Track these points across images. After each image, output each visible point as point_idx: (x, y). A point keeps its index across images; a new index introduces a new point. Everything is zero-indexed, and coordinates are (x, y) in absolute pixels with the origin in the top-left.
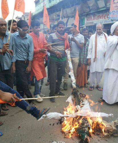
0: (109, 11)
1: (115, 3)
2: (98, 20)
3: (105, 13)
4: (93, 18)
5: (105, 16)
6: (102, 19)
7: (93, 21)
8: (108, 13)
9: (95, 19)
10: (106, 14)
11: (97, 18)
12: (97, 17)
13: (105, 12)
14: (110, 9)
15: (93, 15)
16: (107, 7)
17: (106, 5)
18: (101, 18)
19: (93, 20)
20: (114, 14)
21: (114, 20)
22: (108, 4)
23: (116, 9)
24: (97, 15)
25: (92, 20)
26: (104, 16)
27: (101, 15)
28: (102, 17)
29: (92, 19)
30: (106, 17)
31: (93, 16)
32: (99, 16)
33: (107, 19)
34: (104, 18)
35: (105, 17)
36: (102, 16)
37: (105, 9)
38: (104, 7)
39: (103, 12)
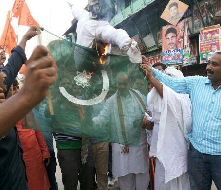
0: (162, 51)
1: (168, 38)
5: (158, 59)
8: (161, 54)
13: (156, 54)
14: (163, 48)
16: (160, 45)
17: (157, 42)
20: (169, 55)
22: (160, 41)
23: (171, 47)
27: (151, 58)
28: (153, 61)
36: (154, 59)
37: (156, 48)
38: (155, 46)
39: (154, 53)
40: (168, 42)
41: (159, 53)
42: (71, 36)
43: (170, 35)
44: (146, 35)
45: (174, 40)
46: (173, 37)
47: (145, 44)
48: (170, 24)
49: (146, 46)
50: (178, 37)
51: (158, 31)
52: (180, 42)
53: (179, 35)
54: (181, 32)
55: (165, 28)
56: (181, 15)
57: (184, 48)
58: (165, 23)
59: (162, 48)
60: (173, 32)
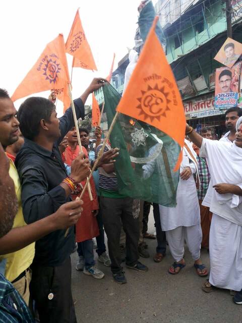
0: (214, 95)
1: (222, 81)
2: (197, 111)
3: (208, 99)
4: (188, 107)
5: (209, 103)
6: (204, 109)
7: (189, 113)
8: (213, 98)
9: (192, 110)
10: (210, 100)
11: (195, 108)
12: (196, 106)
13: (207, 97)
14: (216, 92)
15: (187, 103)
16: (212, 88)
17: (208, 85)
18: (202, 107)
19: (189, 110)
20: (222, 99)
21: (224, 109)
22: (212, 84)
23: (225, 90)
24: (196, 102)
25: (187, 111)
26: (207, 104)
27: (202, 101)
28: (203, 105)
29: (186, 109)
30: (211, 105)
31: (188, 105)
32: (199, 103)
33: (213, 108)
34: (208, 107)
35: (209, 105)
36: (204, 103)
37: (207, 91)
38: (207, 89)
39: (205, 97)
40: (222, 85)
41: (211, 96)
42: (117, 78)
43: (224, 78)
44: (197, 77)
45: (228, 83)
46: (227, 80)
47: (195, 86)
48: (224, 66)
49: (196, 90)
50: (233, 80)
51: (210, 73)
52: (235, 85)
53: (234, 78)
54: (237, 75)
55: (219, 71)
56: (238, 57)
57: (239, 92)
58: (219, 65)
59: (214, 92)
60: (227, 75)
